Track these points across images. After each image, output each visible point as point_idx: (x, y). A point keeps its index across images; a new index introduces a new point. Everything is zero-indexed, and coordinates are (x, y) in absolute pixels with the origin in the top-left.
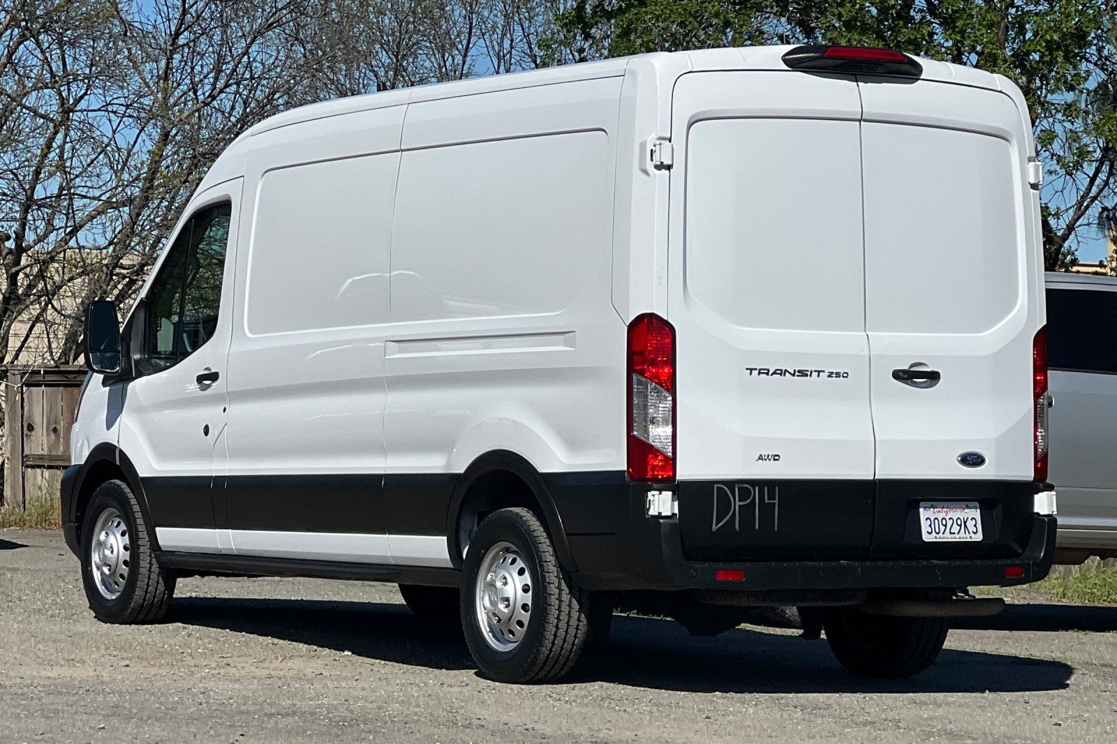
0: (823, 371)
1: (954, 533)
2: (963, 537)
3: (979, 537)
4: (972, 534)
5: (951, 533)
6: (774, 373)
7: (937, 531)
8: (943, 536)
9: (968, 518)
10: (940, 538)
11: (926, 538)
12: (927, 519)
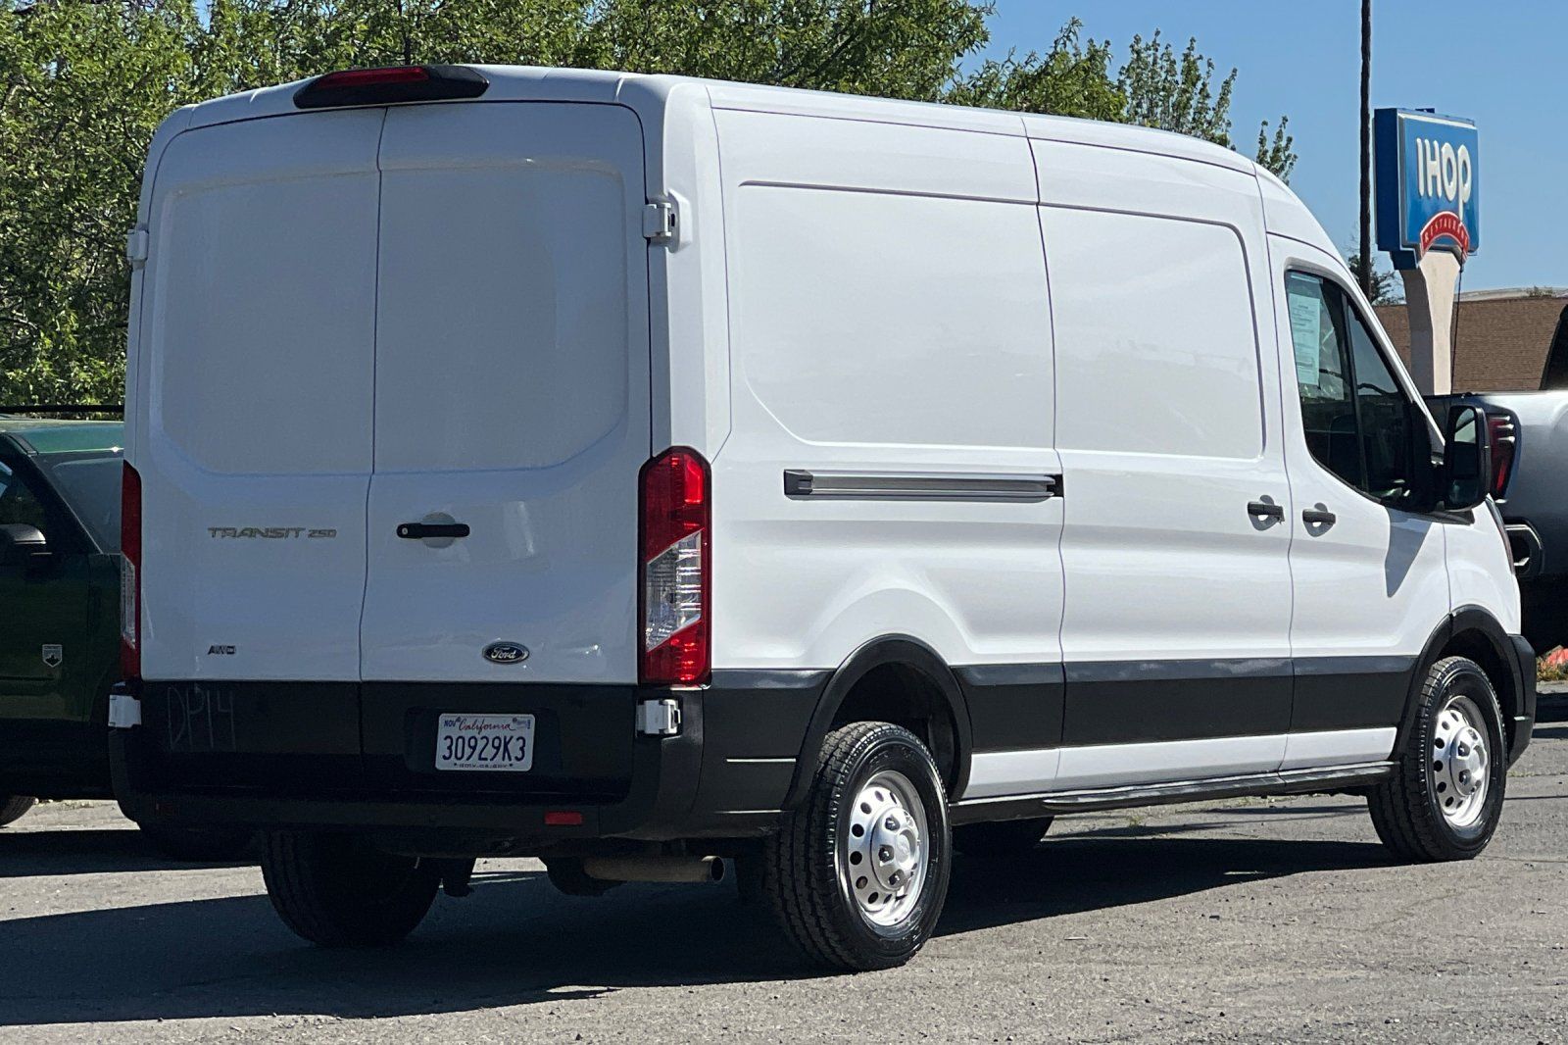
0: (304, 529)
1: (486, 759)
2: (501, 765)
3: (526, 765)
4: (513, 761)
5: (480, 759)
6: (243, 533)
7: (459, 755)
8: (468, 762)
9: (511, 738)
10: (462, 765)
11: (441, 765)
12: (446, 739)
